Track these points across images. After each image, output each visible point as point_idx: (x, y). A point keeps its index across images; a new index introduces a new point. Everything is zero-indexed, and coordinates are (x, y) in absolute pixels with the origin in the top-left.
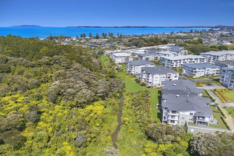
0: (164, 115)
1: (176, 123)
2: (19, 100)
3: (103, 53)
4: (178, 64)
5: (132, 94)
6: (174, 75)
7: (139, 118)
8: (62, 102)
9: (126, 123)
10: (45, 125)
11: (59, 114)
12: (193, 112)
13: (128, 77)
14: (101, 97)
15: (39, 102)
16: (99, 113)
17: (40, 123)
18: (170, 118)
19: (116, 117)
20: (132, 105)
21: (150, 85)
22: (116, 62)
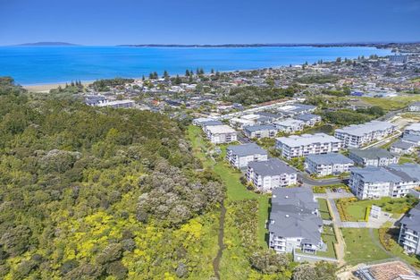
0: (271, 240)
1: (283, 250)
2: (104, 221)
3: (190, 121)
4: (301, 151)
5: (235, 204)
6: (291, 176)
7: (244, 242)
8: (153, 222)
9: (229, 247)
10: (142, 253)
11: (154, 238)
12: (301, 239)
13: (230, 172)
14: (197, 212)
15: (126, 221)
16: (197, 235)
17: (137, 251)
18: (277, 244)
19: (216, 239)
20: (236, 221)
21: (259, 189)
22: (212, 142)
